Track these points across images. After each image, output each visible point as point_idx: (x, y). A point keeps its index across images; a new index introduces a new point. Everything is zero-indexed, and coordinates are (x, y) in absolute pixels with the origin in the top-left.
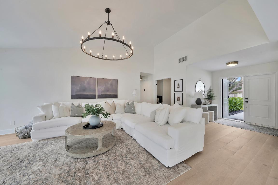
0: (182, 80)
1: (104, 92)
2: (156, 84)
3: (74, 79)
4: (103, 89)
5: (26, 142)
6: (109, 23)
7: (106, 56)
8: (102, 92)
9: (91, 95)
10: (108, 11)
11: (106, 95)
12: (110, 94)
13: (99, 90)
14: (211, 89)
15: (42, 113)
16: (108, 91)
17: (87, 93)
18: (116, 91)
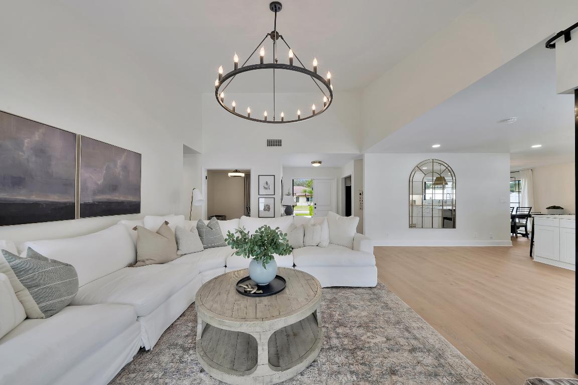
1: (101, 191)
4: (99, 183)
8: (95, 194)
9: (53, 204)
11: (110, 203)
12: (122, 198)
16: (114, 188)
17: (34, 198)
18: (137, 189)
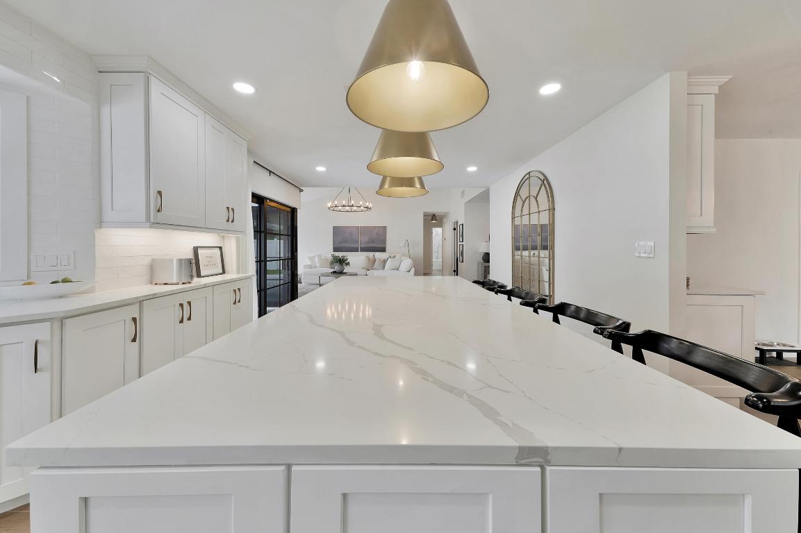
0: (463, 225)
2: (454, 229)
3: (337, 231)
4: (367, 240)
11: (370, 247)
12: (376, 246)
13: (363, 240)
15: (309, 263)
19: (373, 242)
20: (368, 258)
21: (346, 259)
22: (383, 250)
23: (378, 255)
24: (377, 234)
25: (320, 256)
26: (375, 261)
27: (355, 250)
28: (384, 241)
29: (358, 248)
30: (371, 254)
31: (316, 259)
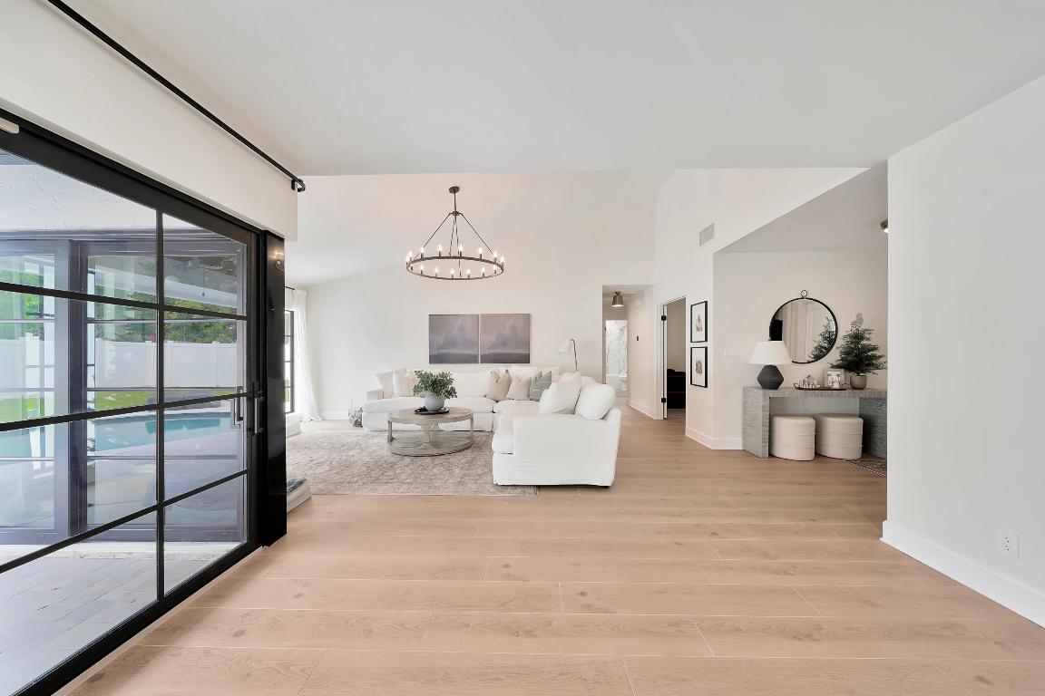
0: (706, 302)
1: (495, 346)
2: (664, 318)
3: (436, 322)
4: (493, 341)
5: (358, 431)
6: (456, 213)
7: (468, 272)
8: (490, 348)
9: (469, 354)
10: (454, 190)
11: (499, 355)
12: (511, 351)
13: (486, 342)
14: (863, 327)
15: (379, 387)
19: (504, 344)
20: (496, 375)
21: (450, 381)
22: (525, 359)
23: (516, 370)
24: (513, 329)
25: (401, 373)
26: (509, 382)
27: (471, 359)
28: (527, 343)
29: (476, 357)
30: (501, 368)
31: (394, 378)
